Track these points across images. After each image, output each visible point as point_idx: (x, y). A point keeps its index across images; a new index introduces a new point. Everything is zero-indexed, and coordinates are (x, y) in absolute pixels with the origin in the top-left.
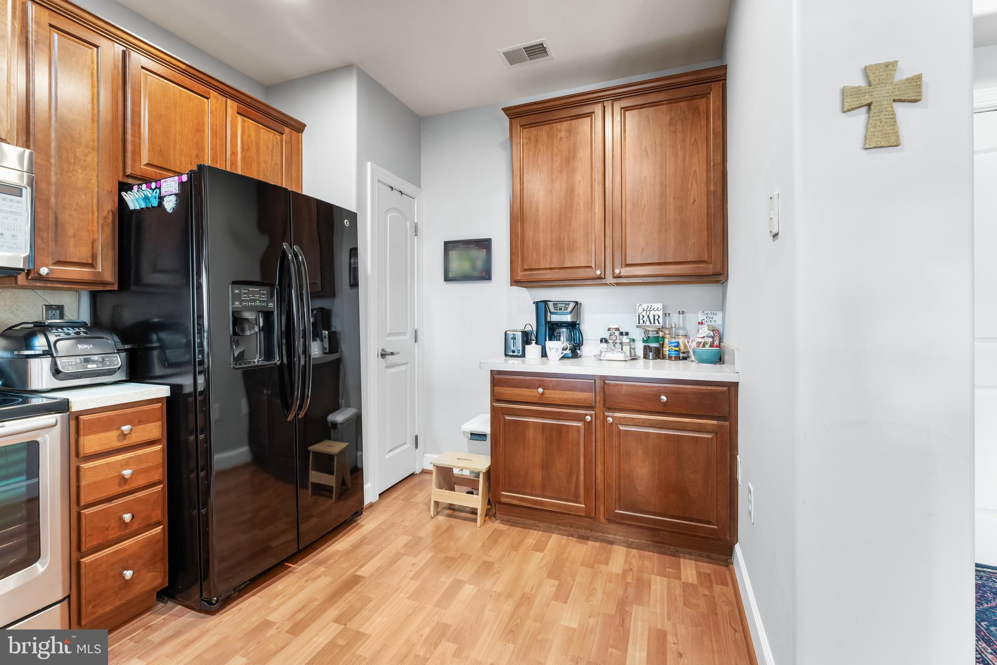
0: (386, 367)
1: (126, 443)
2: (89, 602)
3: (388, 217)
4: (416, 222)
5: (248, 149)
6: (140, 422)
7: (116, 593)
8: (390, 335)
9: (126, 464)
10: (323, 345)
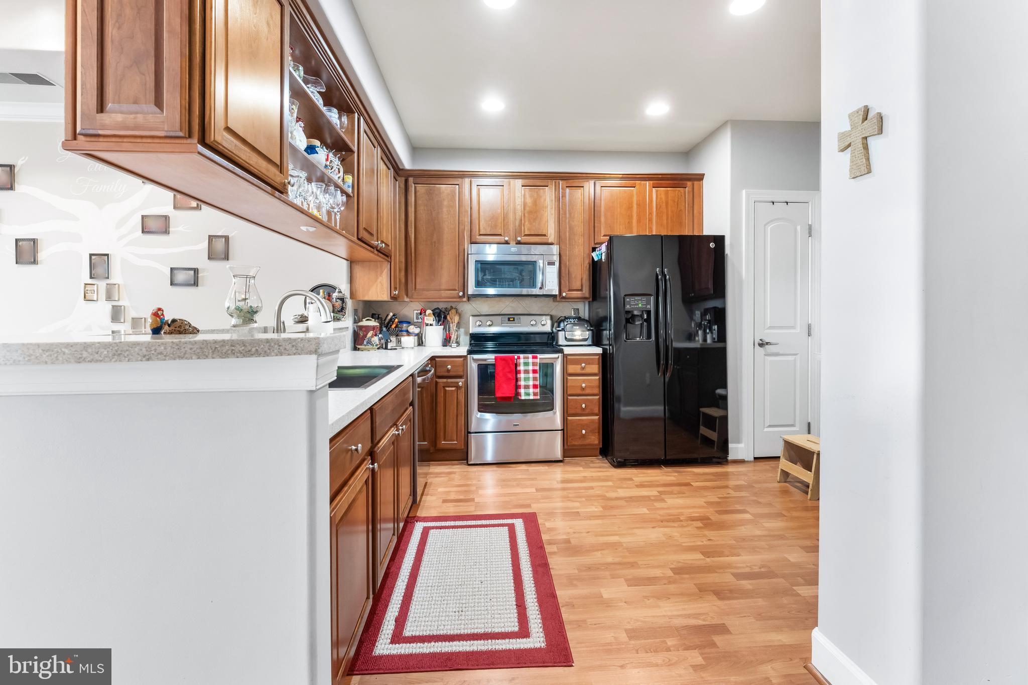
0: (766, 355)
1: (583, 372)
2: (570, 437)
3: (769, 228)
4: (810, 224)
5: (660, 207)
6: (589, 364)
7: (580, 438)
8: (771, 328)
9: (584, 381)
10: (712, 336)
